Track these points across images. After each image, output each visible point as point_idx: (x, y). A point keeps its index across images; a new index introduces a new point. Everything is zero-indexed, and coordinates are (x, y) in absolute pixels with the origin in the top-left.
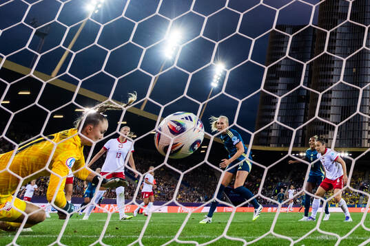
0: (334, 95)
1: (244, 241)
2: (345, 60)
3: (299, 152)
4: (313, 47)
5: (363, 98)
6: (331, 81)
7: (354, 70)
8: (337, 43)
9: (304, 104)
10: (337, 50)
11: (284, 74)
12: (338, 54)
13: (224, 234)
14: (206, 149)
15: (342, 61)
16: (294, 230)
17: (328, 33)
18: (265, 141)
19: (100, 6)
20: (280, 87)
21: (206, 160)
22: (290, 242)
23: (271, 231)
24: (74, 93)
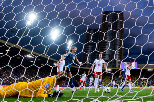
0: (107, 53)
2: (110, 42)
4: (100, 38)
5: (116, 54)
6: (105, 49)
7: (113, 43)
8: (108, 37)
10: (108, 39)
12: (108, 40)
15: (109, 42)
17: (105, 33)
20: (89, 50)
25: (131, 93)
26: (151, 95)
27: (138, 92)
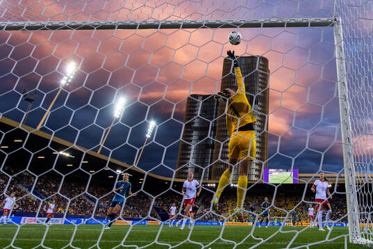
1: (170, 246)
3: (207, 184)
4: (217, 110)
9: (211, 150)
11: (196, 129)
13: (156, 241)
14: (142, 181)
16: (204, 238)
18: (184, 176)
19: (70, 81)
20: (194, 138)
21: (142, 189)
22: (201, 247)
23: (188, 239)
24: (49, 140)
25: (283, 232)
26: (327, 239)
27: (298, 233)
